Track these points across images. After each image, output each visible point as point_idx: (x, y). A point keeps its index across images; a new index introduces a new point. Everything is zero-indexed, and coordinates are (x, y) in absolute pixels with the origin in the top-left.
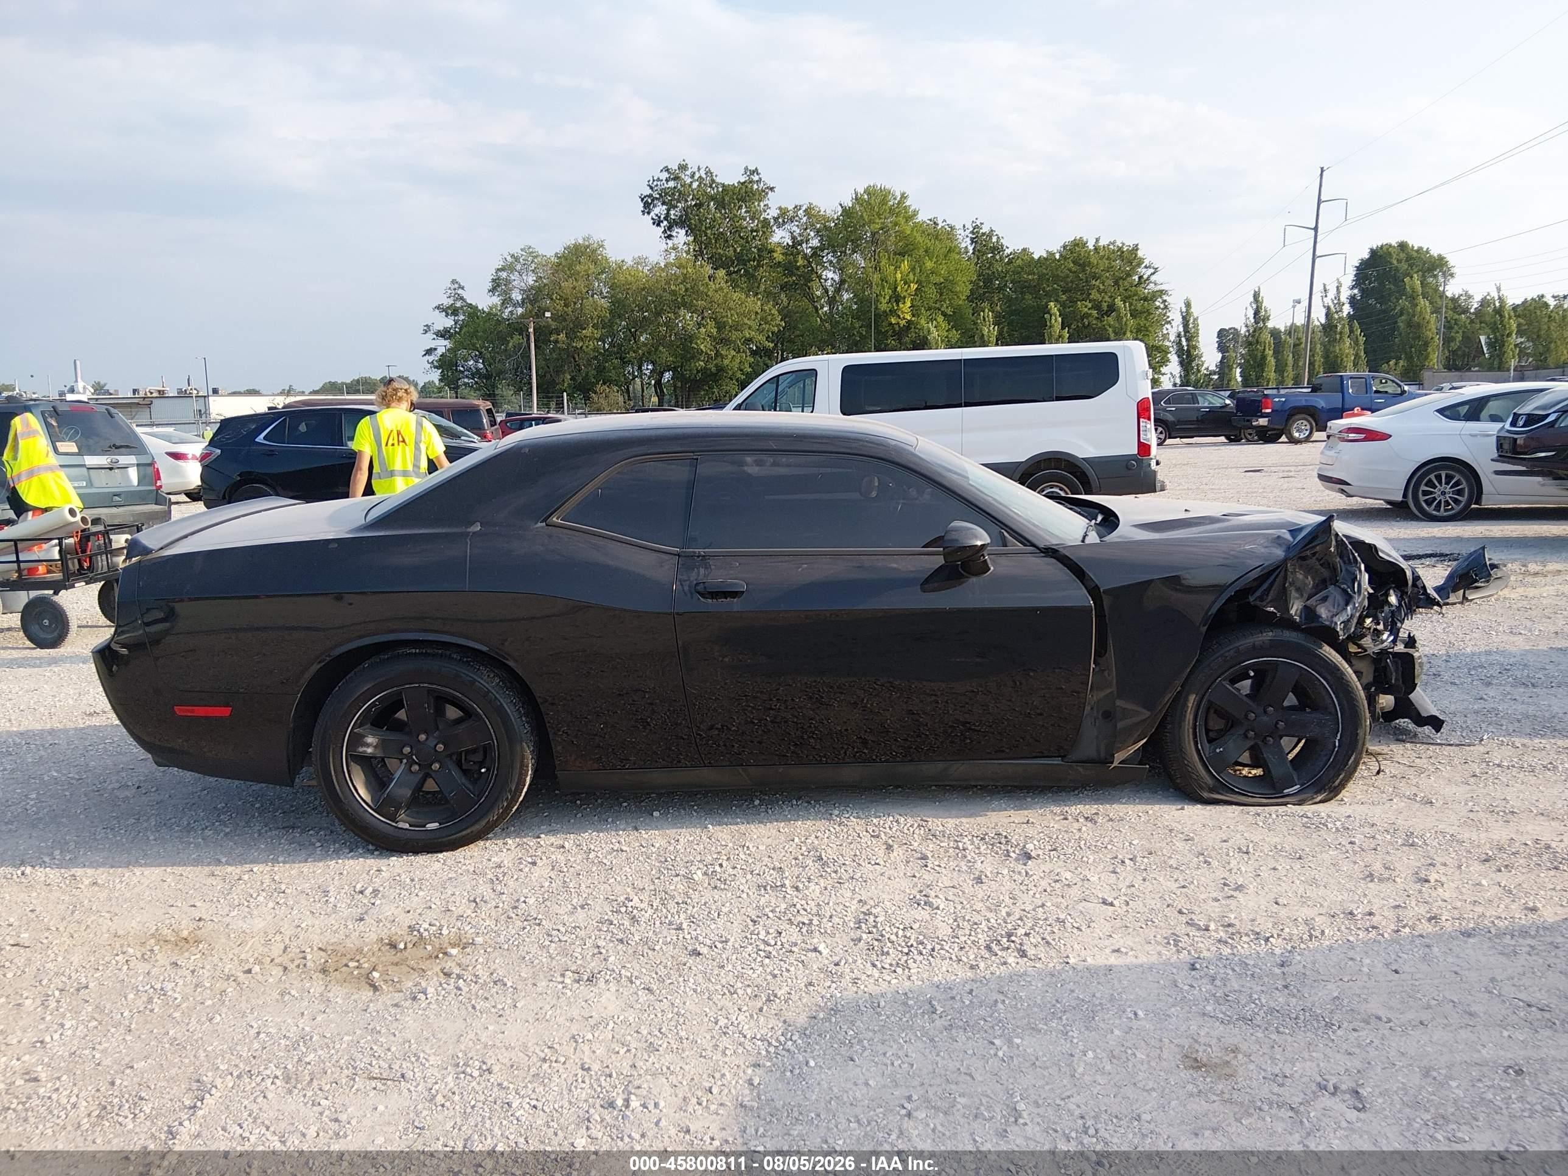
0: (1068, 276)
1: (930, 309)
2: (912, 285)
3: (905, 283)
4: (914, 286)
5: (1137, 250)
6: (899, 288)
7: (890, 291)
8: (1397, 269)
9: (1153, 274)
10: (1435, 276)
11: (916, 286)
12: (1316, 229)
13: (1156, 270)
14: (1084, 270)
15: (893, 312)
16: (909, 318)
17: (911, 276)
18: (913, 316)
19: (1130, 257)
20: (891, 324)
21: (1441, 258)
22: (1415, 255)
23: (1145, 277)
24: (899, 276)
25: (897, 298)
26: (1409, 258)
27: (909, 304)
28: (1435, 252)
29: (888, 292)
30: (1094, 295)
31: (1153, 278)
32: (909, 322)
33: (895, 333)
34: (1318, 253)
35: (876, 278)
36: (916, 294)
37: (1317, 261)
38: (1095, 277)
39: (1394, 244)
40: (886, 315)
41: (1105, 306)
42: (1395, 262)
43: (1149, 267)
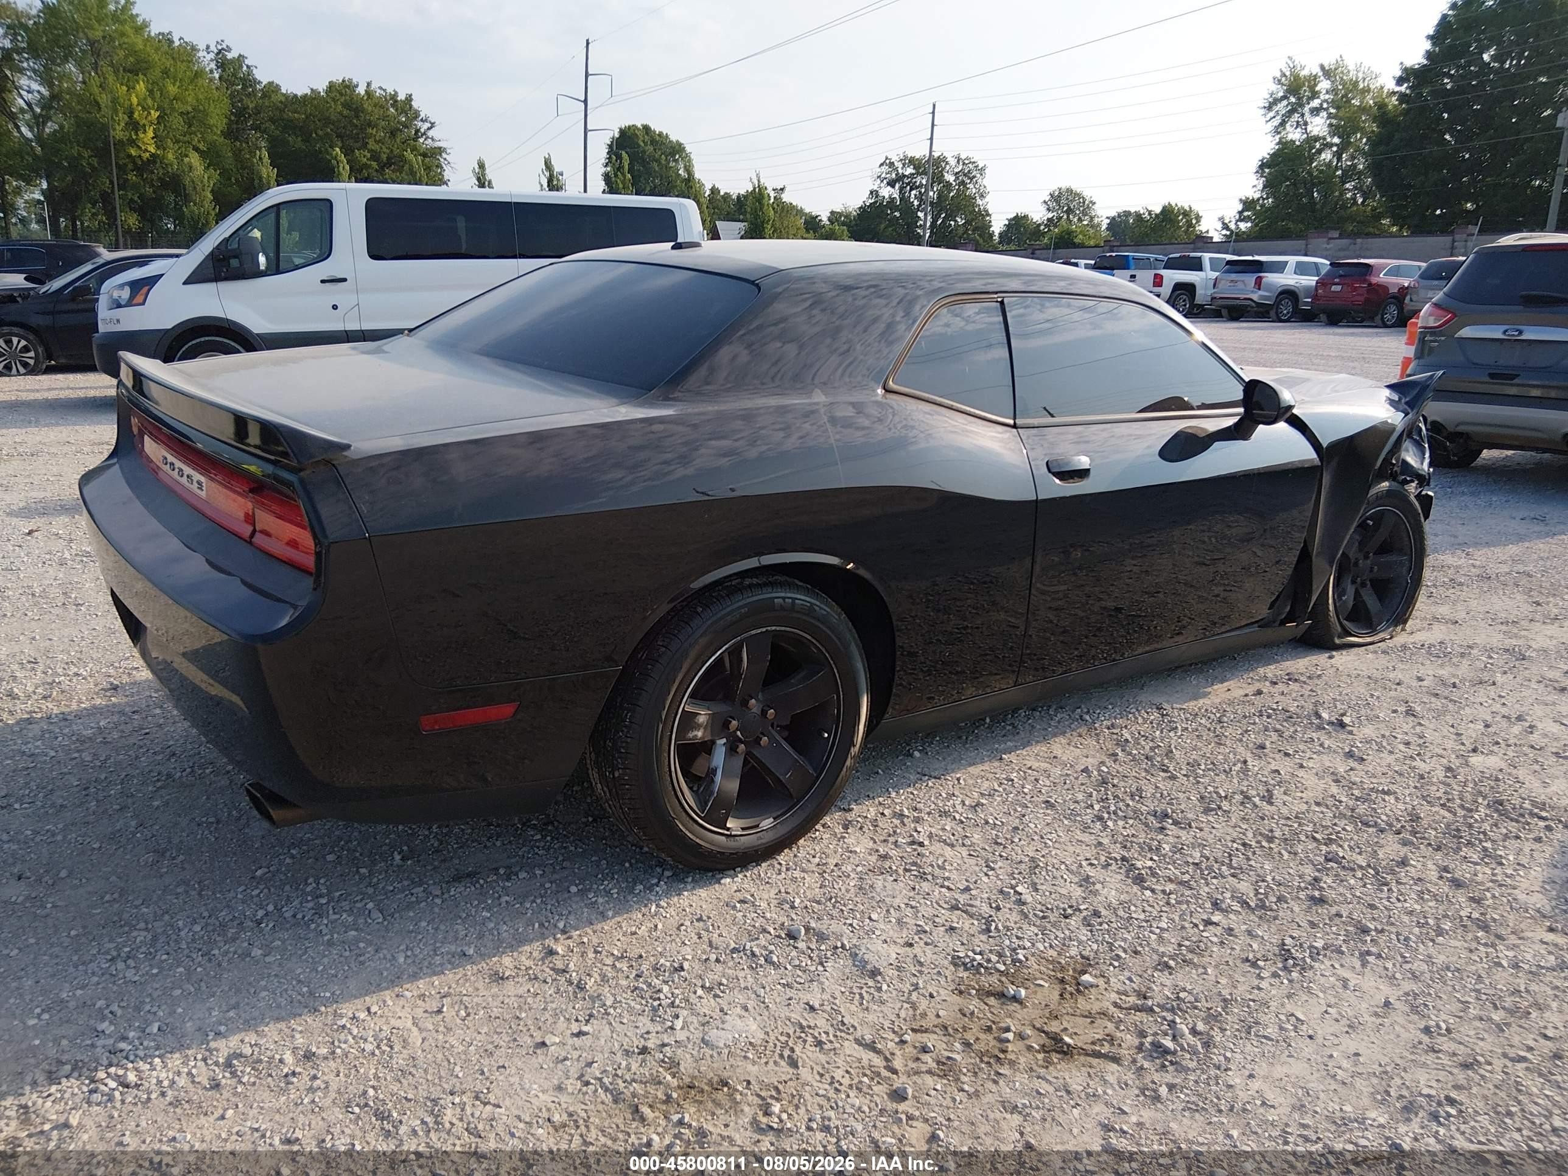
0: (339, 121)
1: (178, 142)
2: (152, 112)
3: (144, 109)
4: (155, 114)
5: (411, 100)
6: (136, 115)
7: (126, 117)
8: (644, 152)
9: (429, 129)
10: (676, 161)
11: (158, 114)
12: (585, 102)
13: (433, 125)
14: (357, 117)
15: (133, 142)
16: (153, 151)
17: (150, 101)
18: (158, 147)
19: (406, 106)
20: (130, 156)
21: (680, 144)
22: (658, 138)
23: (422, 130)
24: (135, 100)
25: (135, 126)
26: (653, 142)
27: (151, 134)
28: (673, 138)
29: (122, 117)
30: (372, 145)
31: (430, 133)
32: (152, 155)
33: (137, 168)
34: (589, 127)
35: (104, 99)
36: (159, 123)
37: (589, 134)
38: (370, 124)
39: (639, 126)
40: (120, 144)
41: (384, 157)
42: (642, 144)
43: (426, 121)
